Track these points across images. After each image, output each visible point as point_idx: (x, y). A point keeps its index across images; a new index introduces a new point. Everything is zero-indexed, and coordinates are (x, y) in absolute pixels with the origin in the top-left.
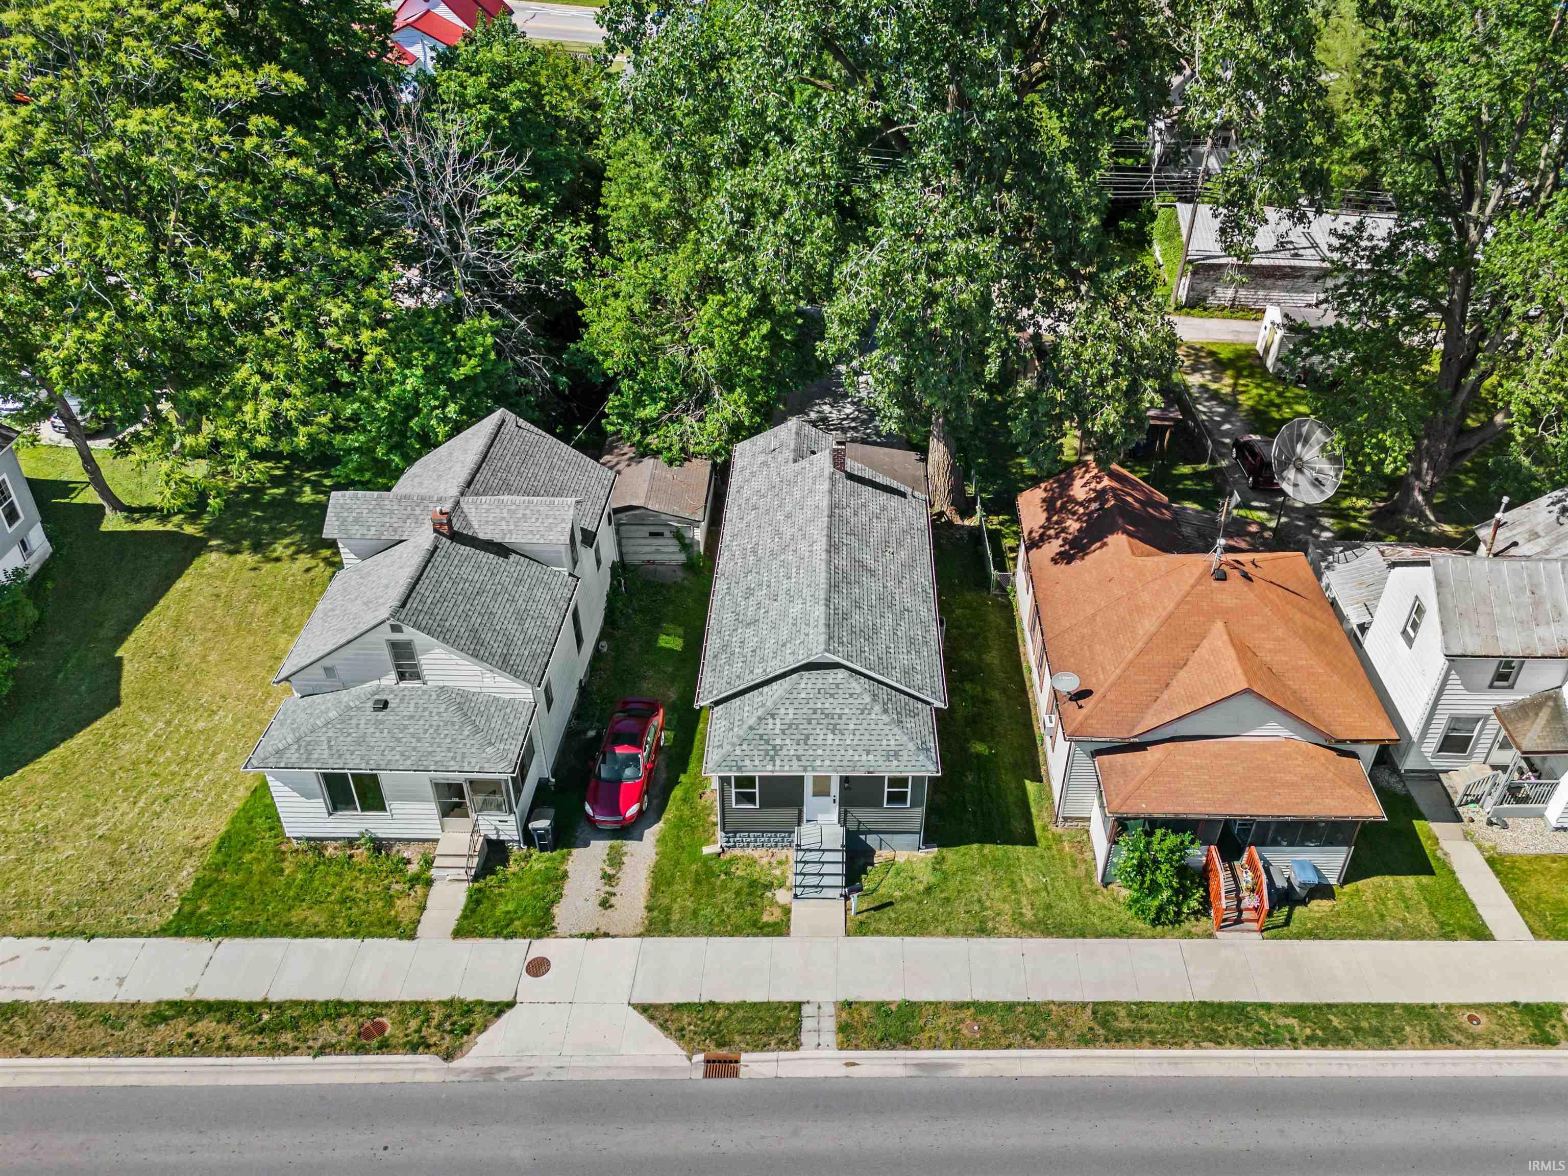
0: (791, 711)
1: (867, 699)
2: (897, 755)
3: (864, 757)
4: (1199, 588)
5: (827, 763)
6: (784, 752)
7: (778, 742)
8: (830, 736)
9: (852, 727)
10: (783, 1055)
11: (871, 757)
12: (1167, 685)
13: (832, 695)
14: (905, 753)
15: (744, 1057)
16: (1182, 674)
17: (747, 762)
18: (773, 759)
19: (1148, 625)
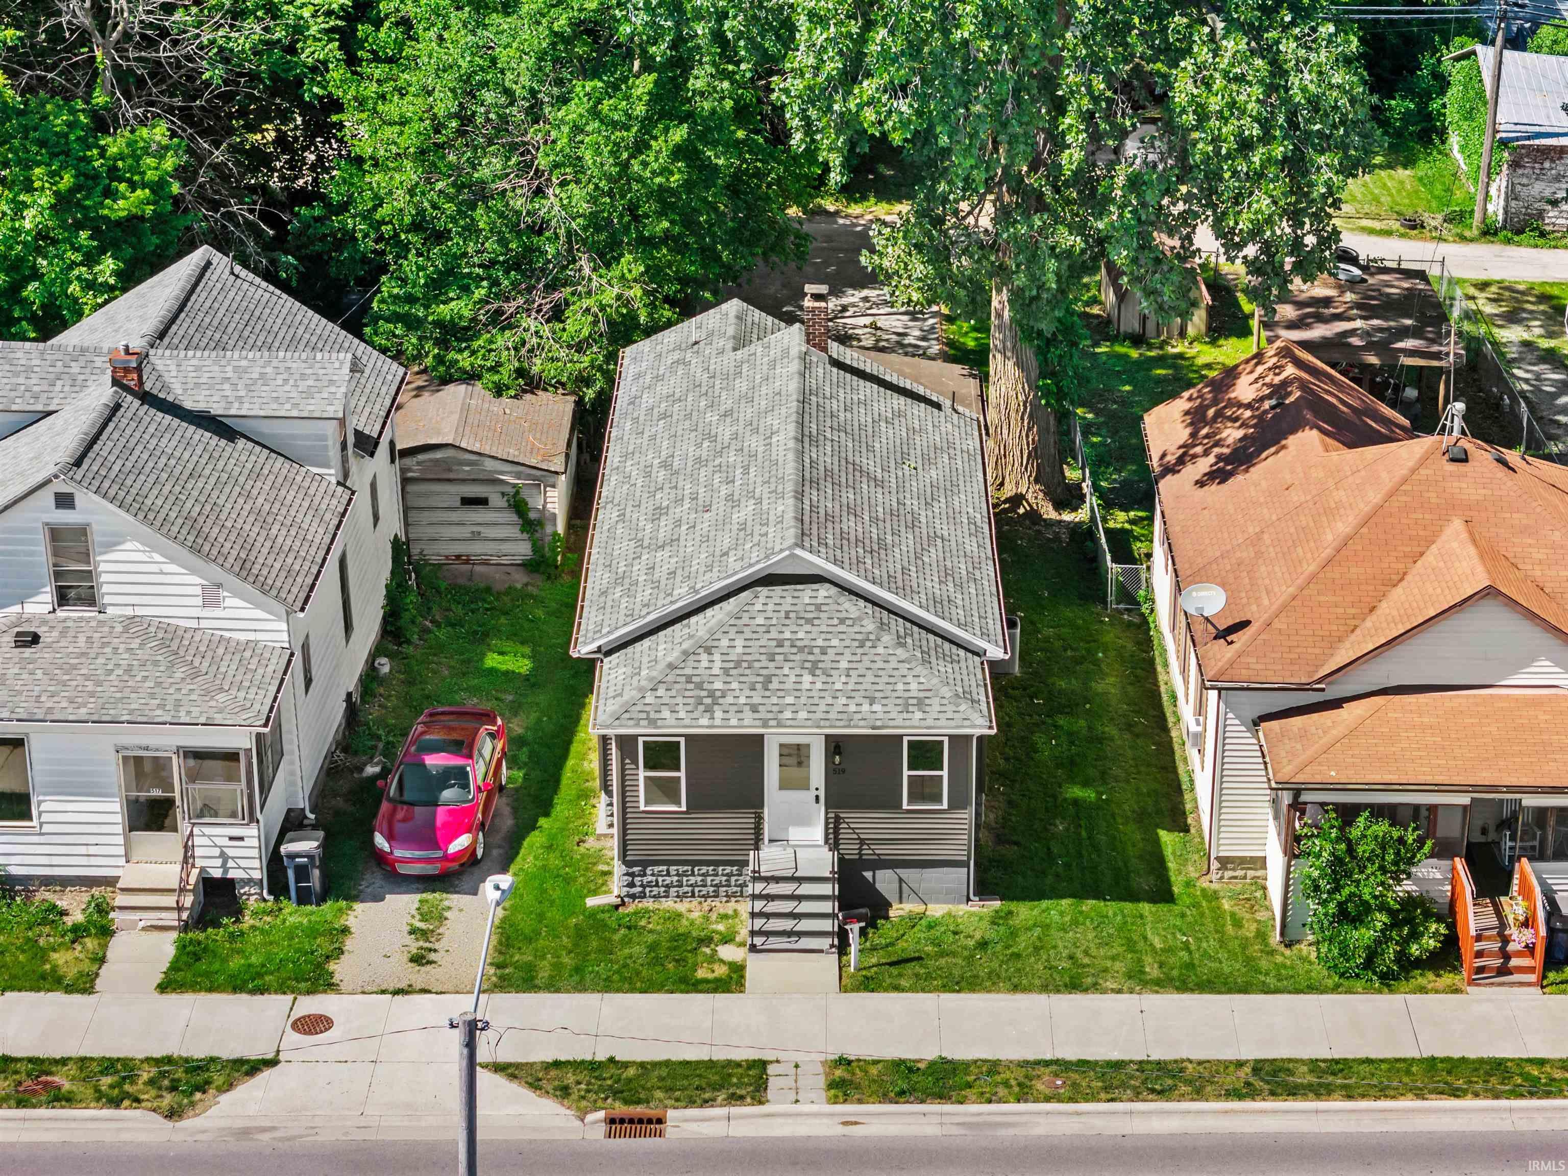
0: (739, 643)
1: (870, 626)
2: (921, 703)
3: (866, 707)
4: (1423, 472)
5: (803, 715)
6: (730, 699)
7: (718, 685)
8: (807, 678)
9: (844, 665)
10: (736, 1110)
11: (877, 707)
12: (1372, 609)
13: (809, 621)
14: (935, 701)
15: (671, 1114)
16: (1398, 593)
17: (666, 714)
18: (709, 710)
19: (1343, 527)
